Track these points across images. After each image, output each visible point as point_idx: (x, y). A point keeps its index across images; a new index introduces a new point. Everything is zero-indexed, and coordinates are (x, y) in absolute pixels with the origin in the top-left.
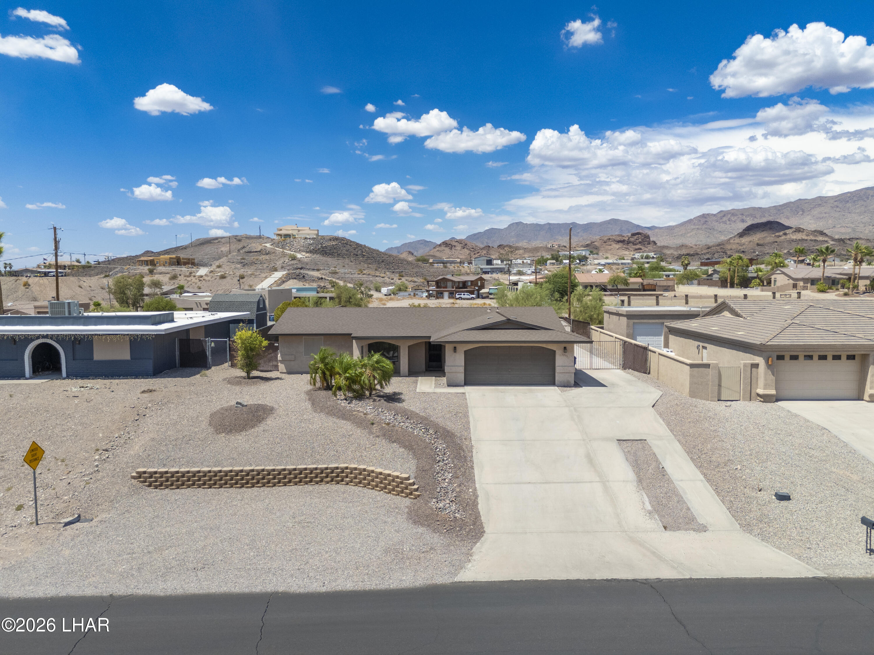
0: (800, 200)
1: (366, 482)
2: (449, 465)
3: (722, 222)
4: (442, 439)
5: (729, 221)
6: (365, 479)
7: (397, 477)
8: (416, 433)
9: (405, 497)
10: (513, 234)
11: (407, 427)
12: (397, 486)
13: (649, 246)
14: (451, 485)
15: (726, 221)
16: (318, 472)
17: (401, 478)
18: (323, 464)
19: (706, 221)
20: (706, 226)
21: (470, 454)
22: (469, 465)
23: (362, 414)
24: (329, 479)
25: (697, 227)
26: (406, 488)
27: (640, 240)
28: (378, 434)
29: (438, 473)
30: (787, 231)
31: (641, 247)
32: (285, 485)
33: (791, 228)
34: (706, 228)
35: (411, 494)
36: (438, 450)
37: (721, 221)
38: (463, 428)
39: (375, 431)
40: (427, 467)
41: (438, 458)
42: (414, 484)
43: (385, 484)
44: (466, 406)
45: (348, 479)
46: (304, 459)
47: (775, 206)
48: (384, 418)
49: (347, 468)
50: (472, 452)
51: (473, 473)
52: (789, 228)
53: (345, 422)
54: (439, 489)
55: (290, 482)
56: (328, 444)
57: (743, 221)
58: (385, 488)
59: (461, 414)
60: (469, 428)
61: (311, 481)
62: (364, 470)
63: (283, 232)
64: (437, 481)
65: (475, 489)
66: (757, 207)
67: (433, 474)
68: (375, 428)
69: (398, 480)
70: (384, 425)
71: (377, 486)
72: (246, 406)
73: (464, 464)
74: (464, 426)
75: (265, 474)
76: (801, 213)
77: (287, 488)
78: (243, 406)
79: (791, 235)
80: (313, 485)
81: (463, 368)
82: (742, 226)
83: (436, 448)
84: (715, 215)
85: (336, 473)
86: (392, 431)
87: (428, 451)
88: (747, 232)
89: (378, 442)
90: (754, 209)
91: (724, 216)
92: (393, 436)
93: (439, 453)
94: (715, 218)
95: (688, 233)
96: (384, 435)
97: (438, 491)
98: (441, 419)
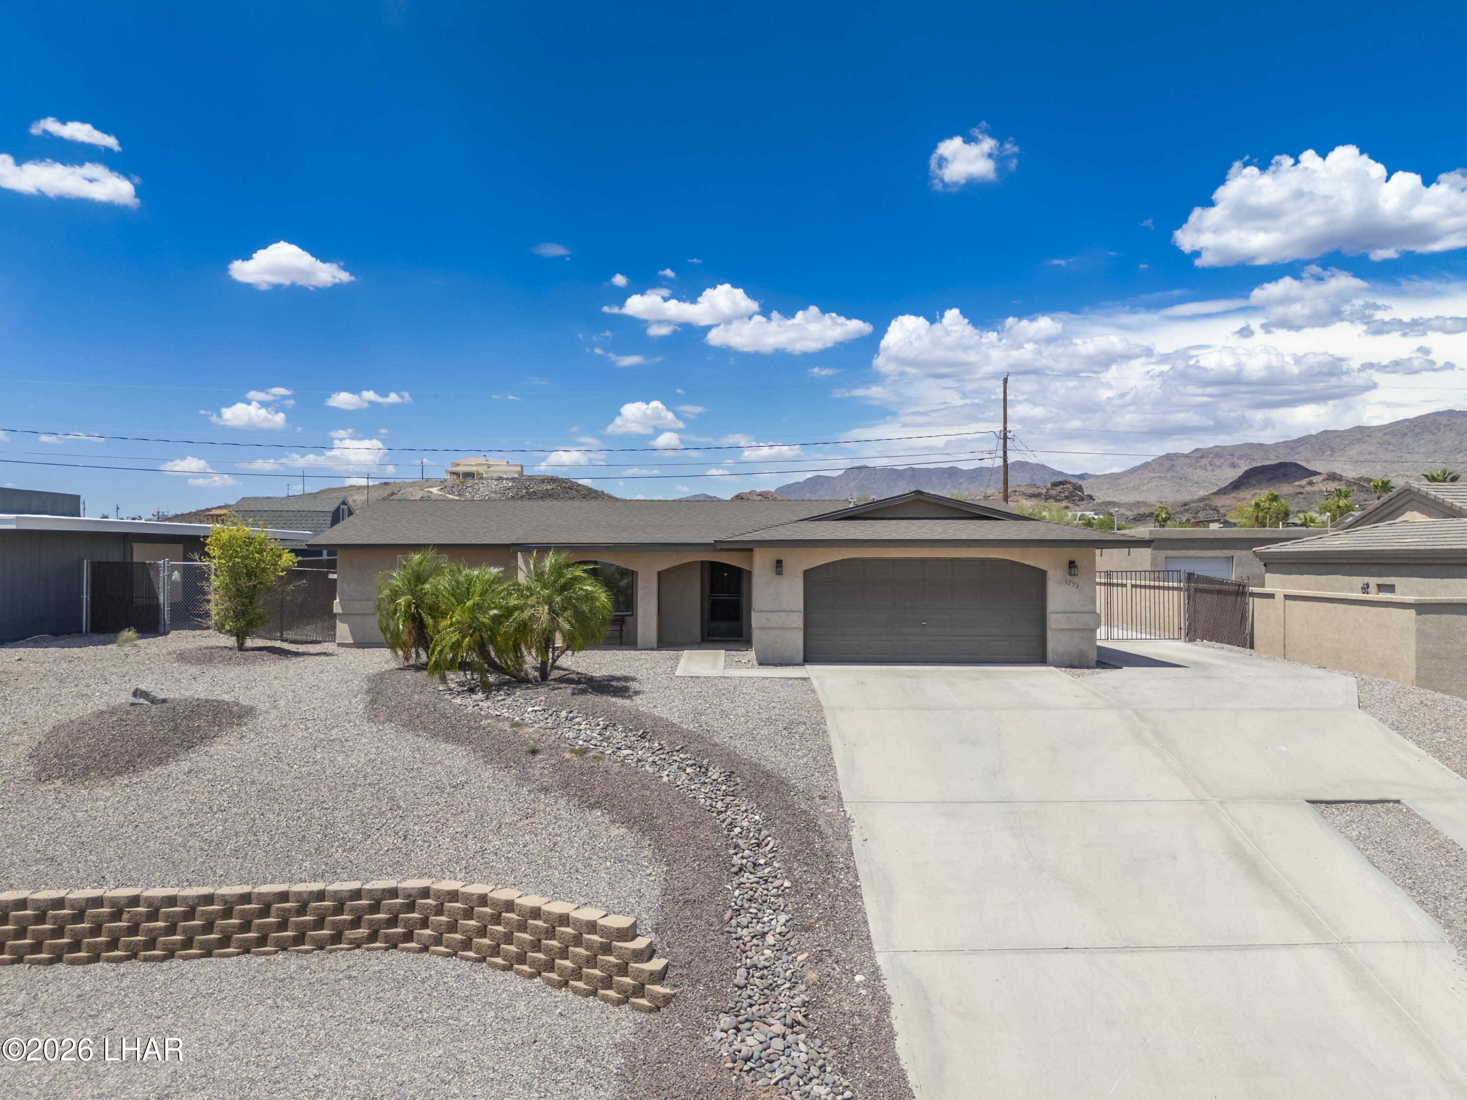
0: (1326, 431)
1: (486, 941)
2: (777, 883)
3: (1200, 466)
4: (750, 797)
5: (1211, 465)
6: (482, 932)
7: (592, 927)
8: (665, 779)
9: (619, 1003)
10: (852, 484)
11: (639, 761)
12: (591, 962)
13: (1082, 503)
14: (785, 958)
15: (1205, 465)
16: (327, 908)
17: (606, 932)
18: (349, 879)
19: (1173, 466)
20: (1173, 474)
21: (845, 846)
22: (844, 884)
23: (506, 726)
24: (363, 932)
25: (1158, 475)
26: (623, 969)
27: (1067, 494)
28: (547, 781)
29: (737, 912)
30: (1314, 479)
31: (1068, 505)
32: (209, 954)
33: (1319, 474)
34: (1174, 477)
35: (639, 990)
36: (737, 830)
37: (1197, 465)
38: (812, 764)
39: (537, 772)
40: (701, 891)
41: (736, 860)
42: (650, 953)
43: (548, 951)
44: (818, 707)
45: (428, 932)
46: (290, 860)
47: (1285, 442)
48: (571, 735)
49: (425, 893)
50: (848, 838)
51: (861, 910)
52: (1315, 473)
53: (450, 747)
54: (742, 971)
55: (225, 942)
56: (382, 814)
57: (1234, 466)
58: (550, 966)
59: (802, 728)
60: (832, 766)
61: (299, 939)
62: (483, 900)
63: (460, 469)
64: (734, 943)
65: (875, 975)
66: (1255, 442)
67: (719, 916)
68: (539, 766)
69: (596, 938)
70: (568, 756)
71: (521, 958)
72: (164, 701)
73: (825, 881)
74: (815, 759)
75: (140, 913)
76: (1329, 453)
77: (210, 967)
78: (154, 701)
79: (1321, 486)
80: (307, 952)
81: (801, 615)
82: (1234, 474)
83: (732, 826)
84: (1186, 456)
85: (389, 911)
86: (592, 772)
87: (703, 833)
88: (1246, 481)
89: (542, 807)
90: (1251, 446)
91: (1202, 457)
92: (593, 788)
93: (741, 842)
94: (1186, 460)
95: (1144, 485)
96: (566, 785)
97: (740, 980)
98: (743, 739)
